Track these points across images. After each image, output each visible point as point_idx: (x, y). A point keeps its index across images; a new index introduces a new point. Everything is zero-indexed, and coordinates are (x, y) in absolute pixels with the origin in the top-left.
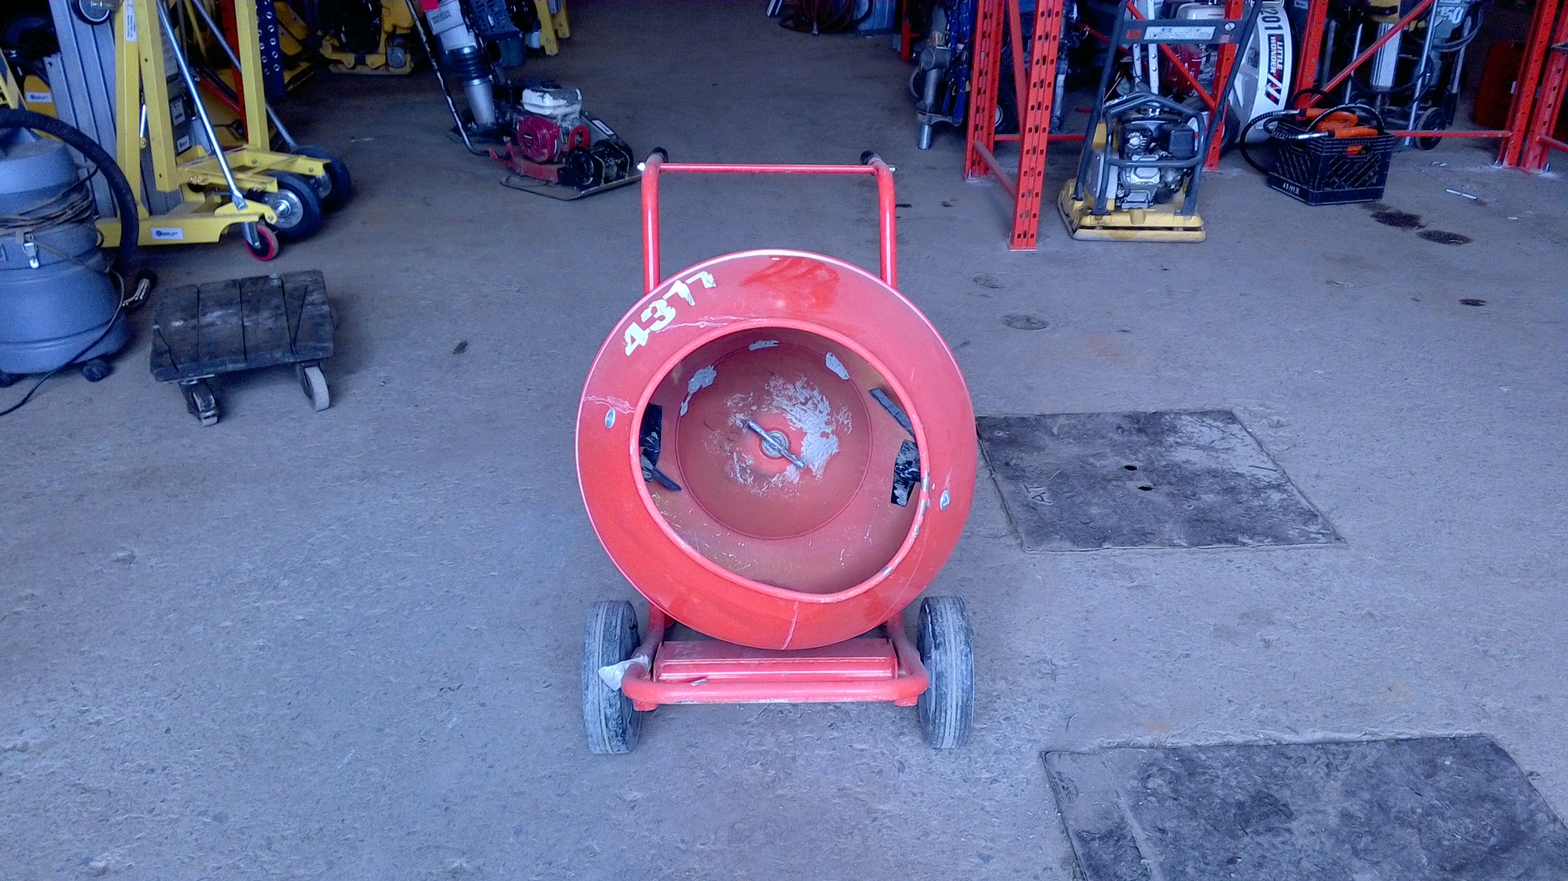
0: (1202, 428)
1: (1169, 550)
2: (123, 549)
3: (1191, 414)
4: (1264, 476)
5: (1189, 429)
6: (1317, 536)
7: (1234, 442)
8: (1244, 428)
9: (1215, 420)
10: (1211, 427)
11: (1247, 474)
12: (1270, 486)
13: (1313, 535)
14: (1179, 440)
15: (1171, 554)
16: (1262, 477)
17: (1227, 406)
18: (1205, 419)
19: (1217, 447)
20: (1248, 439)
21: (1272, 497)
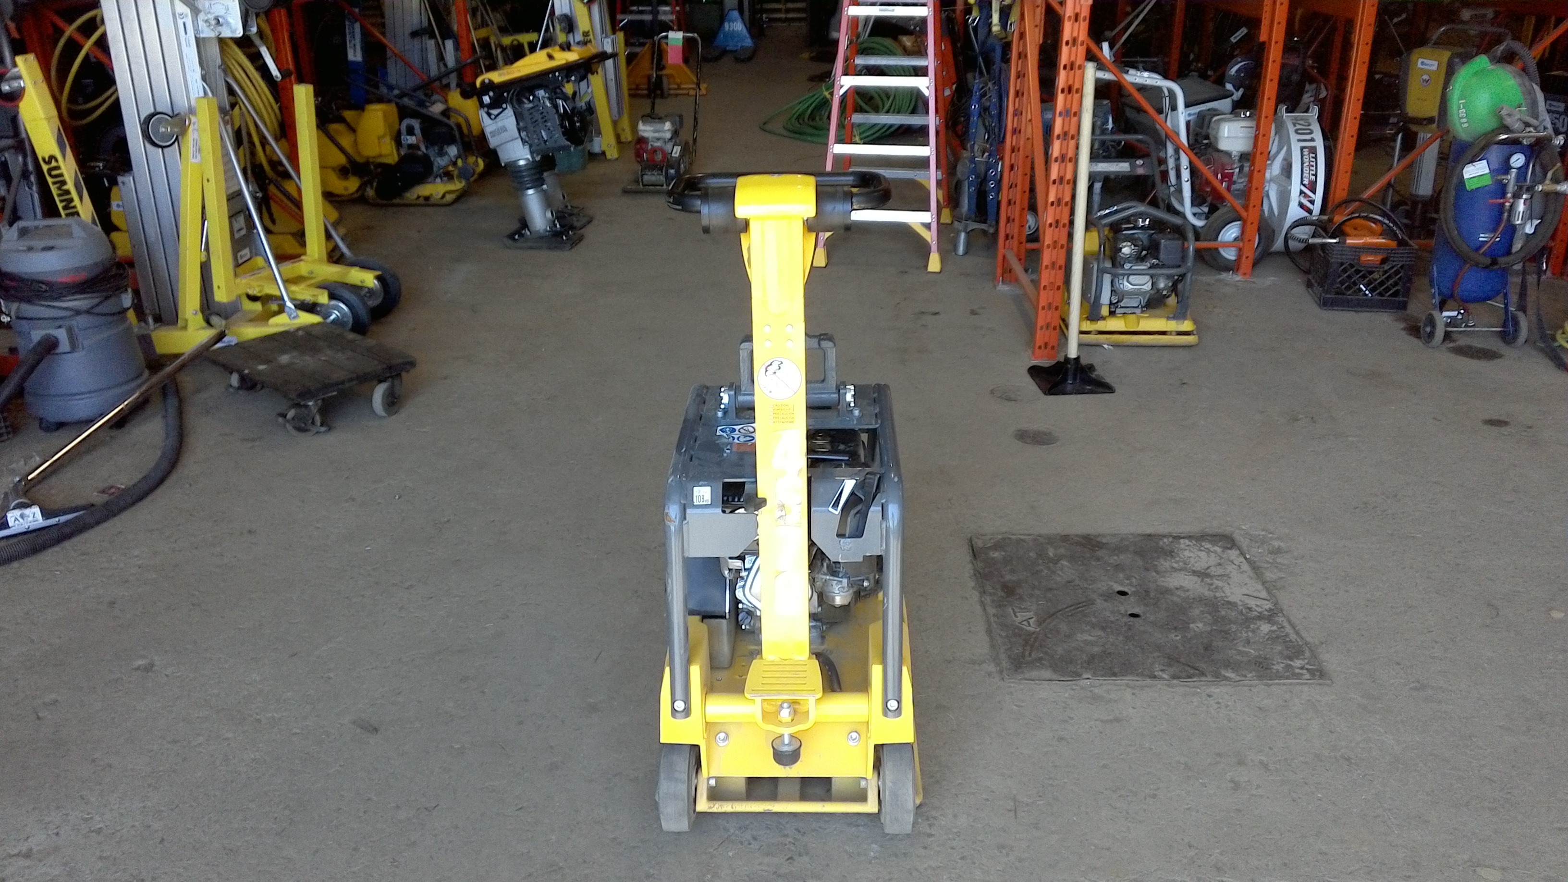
0: (1199, 553)
1: (1149, 681)
2: (143, 657)
3: (1190, 537)
4: (1257, 605)
5: (1187, 553)
6: (1301, 671)
7: (1230, 568)
8: (1243, 554)
9: (1214, 545)
10: (1208, 551)
11: (1240, 603)
12: (1260, 617)
13: (1297, 671)
14: (1175, 565)
15: (1150, 687)
16: (1254, 606)
17: (1228, 530)
18: (1203, 544)
19: (1212, 573)
20: (1246, 567)
21: (1262, 629)
